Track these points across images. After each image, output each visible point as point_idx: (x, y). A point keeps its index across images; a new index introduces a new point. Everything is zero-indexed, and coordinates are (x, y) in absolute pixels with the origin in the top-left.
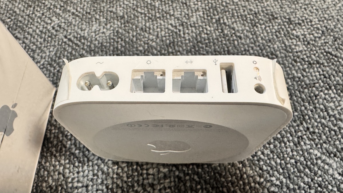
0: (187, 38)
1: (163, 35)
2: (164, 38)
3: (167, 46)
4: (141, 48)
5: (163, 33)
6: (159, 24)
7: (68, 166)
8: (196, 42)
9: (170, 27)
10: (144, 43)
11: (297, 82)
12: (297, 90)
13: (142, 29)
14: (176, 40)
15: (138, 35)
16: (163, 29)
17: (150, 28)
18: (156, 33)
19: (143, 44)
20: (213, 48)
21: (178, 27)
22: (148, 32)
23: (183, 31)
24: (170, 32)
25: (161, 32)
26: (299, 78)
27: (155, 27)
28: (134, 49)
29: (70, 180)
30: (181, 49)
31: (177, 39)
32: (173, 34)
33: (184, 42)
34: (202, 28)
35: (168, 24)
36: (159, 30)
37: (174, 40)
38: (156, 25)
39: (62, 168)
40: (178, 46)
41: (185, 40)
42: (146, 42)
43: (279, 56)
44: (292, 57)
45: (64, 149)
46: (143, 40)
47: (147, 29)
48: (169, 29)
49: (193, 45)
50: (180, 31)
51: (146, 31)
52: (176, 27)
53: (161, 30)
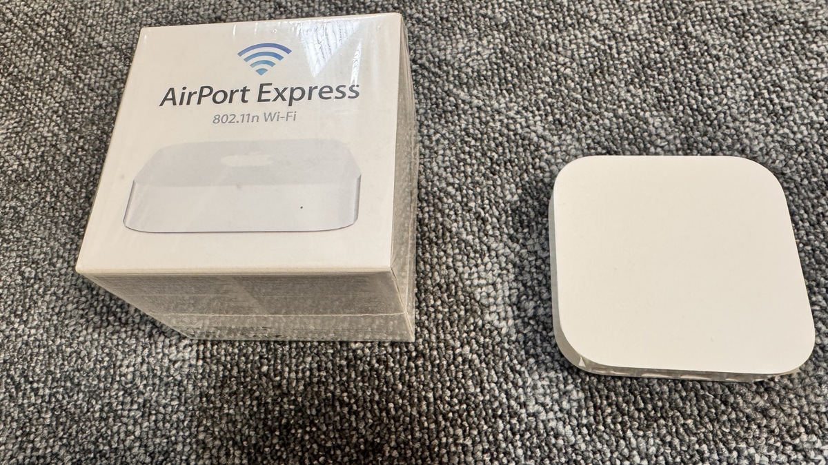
0: (625, 60)
1: (582, 56)
2: (585, 62)
3: (590, 74)
4: (547, 79)
5: (582, 52)
6: (572, 37)
7: (459, 257)
8: (640, 66)
9: (592, 40)
10: (551, 71)
11: (817, 130)
12: (817, 143)
13: (543, 45)
14: (605, 64)
15: (538, 56)
16: (581, 45)
17: (557, 45)
18: (569, 53)
19: (549, 72)
20: (671, 76)
21: (607, 42)
22: (555, 51)
23: (617, 48)
24: (593, 50)
25: (578, 51)
26: (821, 124)
27: (567, 42)
28: (536, 81)
29: (466, 276)
30: (615, 79)
31: (608, 63)
32: (598, 54)
33: (619, 66)
34: (650, 42)
35: (589, 37)
36: (573, 46)
37: (601, 64)
38: (568, 38)
39: (450, 260)
40: (609, 75)
41: (622, 63)
42: (554, 68)
43: (787, 88)
44: (810, 90)
45: (448, 234)
46: (548, 64)
47: (554, 46)
48: (591, 46)
49: (635, 72)
50: (610, 48)
51: (550, 49)
52: (603, 40)
53: (579, 48)
